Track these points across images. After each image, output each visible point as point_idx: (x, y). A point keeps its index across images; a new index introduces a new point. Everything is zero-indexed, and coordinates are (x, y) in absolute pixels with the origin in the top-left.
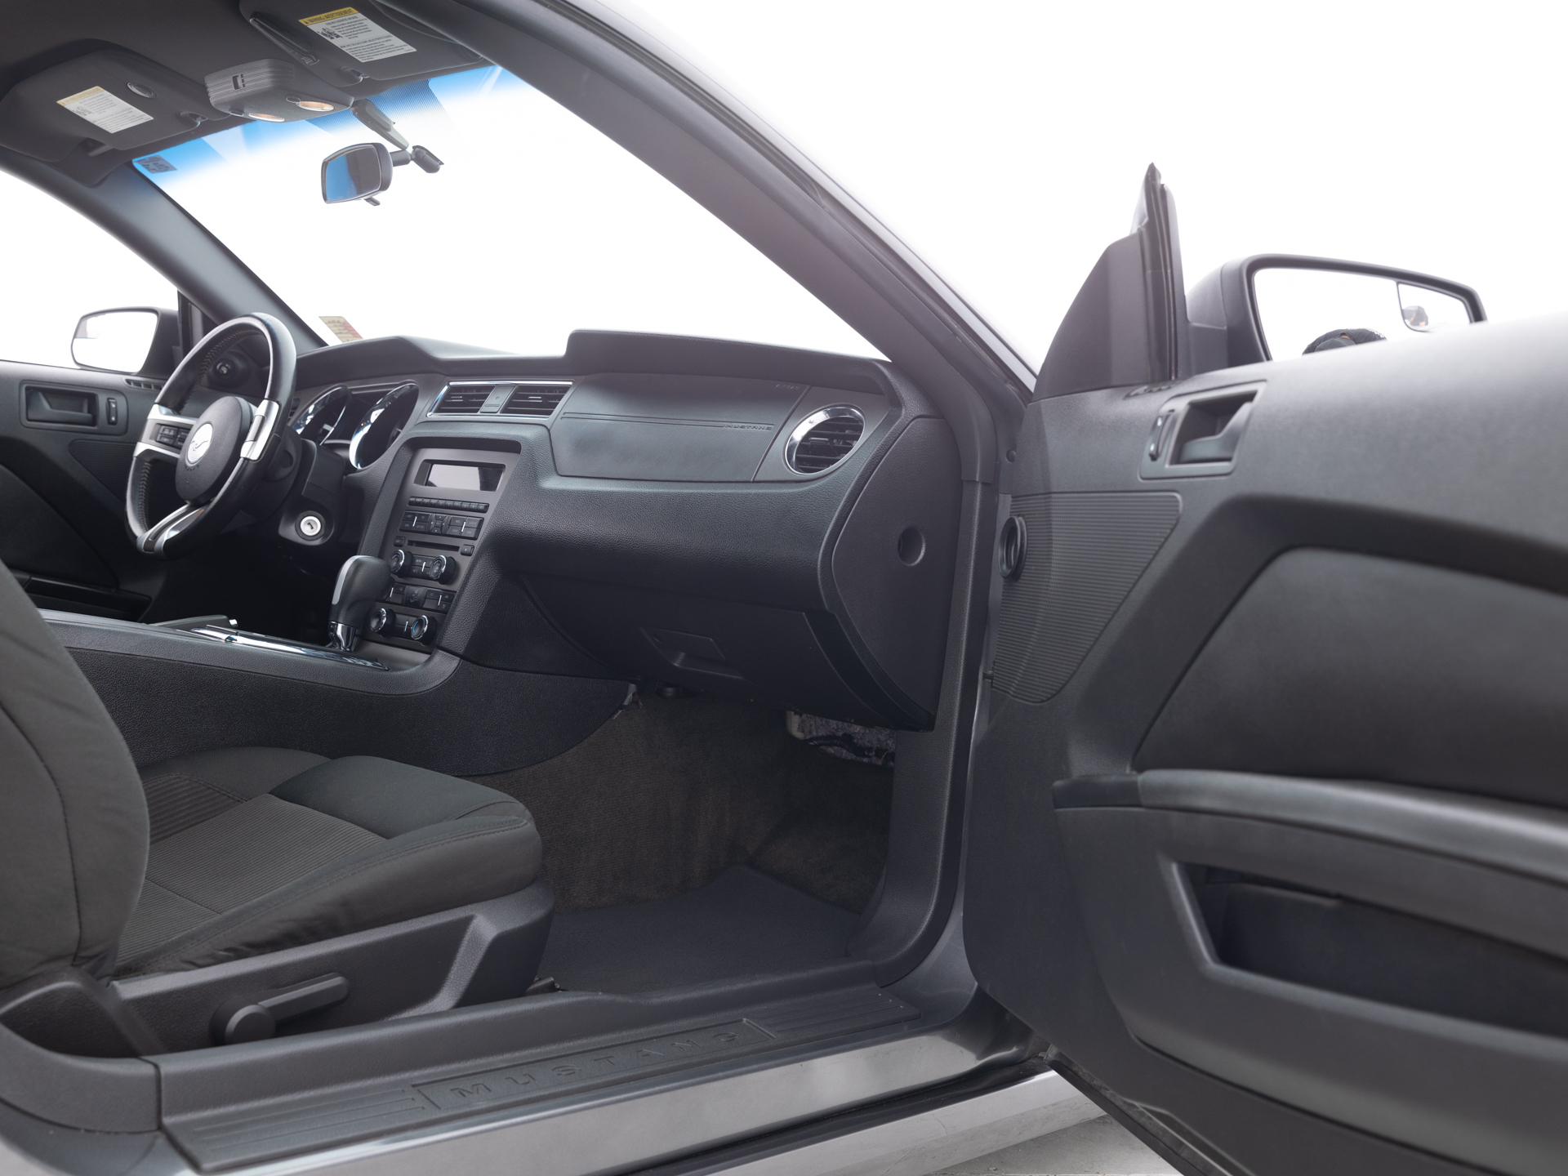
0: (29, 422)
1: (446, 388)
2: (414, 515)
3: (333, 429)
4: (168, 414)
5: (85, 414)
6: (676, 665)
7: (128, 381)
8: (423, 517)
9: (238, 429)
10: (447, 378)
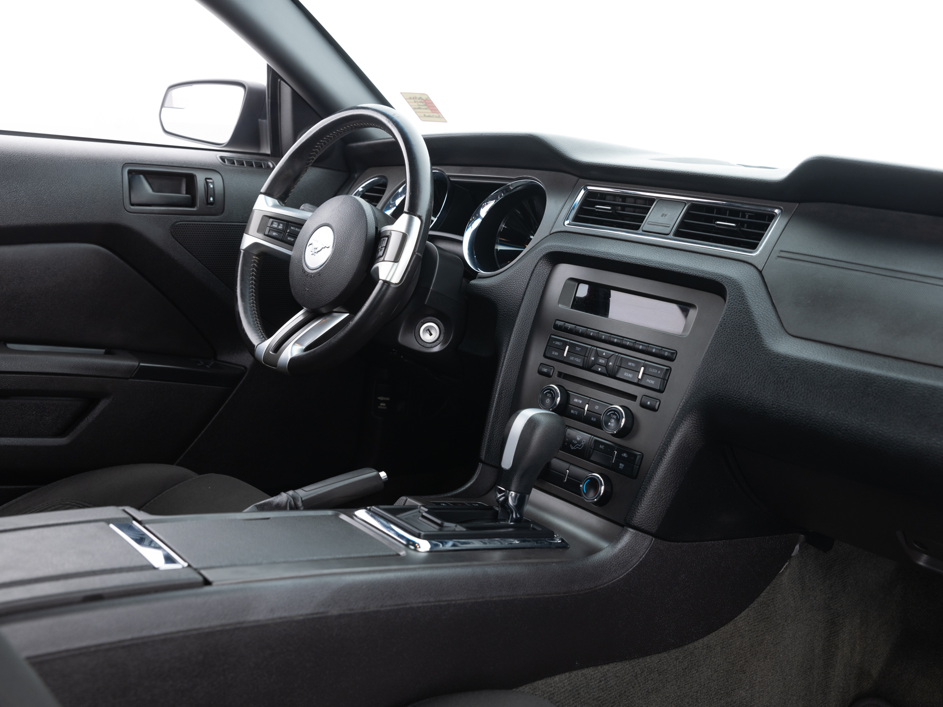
0: (132, 207)
1: (583, 192)
2: (566, 344)
3: (436, 219)
4: (275, 206)
5: (183, 194)
6: (921, 563)
7: (222, 158)
8: (578, 349)
9: (364, 236)
10: (581, 180)
